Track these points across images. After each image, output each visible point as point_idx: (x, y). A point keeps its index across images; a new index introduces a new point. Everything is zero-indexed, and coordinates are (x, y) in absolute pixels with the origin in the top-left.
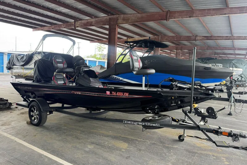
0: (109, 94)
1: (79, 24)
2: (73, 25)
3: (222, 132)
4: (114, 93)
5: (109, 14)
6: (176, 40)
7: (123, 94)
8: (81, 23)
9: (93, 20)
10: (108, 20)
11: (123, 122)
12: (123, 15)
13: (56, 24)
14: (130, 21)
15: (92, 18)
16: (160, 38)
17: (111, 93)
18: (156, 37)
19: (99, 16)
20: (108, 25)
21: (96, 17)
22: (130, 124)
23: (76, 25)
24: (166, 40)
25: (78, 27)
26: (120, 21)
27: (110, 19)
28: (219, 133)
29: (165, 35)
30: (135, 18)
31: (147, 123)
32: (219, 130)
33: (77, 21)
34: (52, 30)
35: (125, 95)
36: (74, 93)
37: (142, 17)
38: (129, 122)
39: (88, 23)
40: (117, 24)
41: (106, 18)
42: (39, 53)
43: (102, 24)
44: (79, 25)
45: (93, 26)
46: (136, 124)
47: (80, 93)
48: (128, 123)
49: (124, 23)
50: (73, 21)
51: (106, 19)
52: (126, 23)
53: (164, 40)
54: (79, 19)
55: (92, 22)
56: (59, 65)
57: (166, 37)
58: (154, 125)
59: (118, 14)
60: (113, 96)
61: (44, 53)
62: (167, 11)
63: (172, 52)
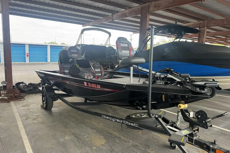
1: (115, 16)
2: (111, 18)
3: (215, 149)
5: (142, 3)
6: (225, 23)
7: (97, 86)
8: (117, 15)
9: (127, 11)
10: (140, 9)
11: (102, 116)
12: (154, 2)
13: (98, 19)
14: (161, 7)
15: (126, 9)
16: (206, 23)
17: (87, 84)
18: (201, 22)
19: (132, 6)
20: (140, 14)
21: (130, 8)
22: (108, 119)
23: (114, 18)
24: (213, 25)
25: (114, 19)
26: (151, 9)
27: (142, 7)
28: (211, 150)
29: (213, 19)
30: (167, 3)
31: (124, 121)
32: (211, 146)
33: (114, 14)
34: (96, 24)
36: (65, 82)
38: (107, 117)
39: (123, 14)
40: (148, 11)
41: (138, 7)
42: (79, 45)
43: (134, 14)
45: (127, 17)
46: (114, 120)
47: (68, 83)
48: (106, 119)
49: (156, 9)
50: (111, 14)
52: (158, 9)
53: (212, 25)
54: (115, 11)
55: (126, 13)
56: (73, 55)
57: (213, 21)
58: (132, 124)
59: (150, 2)
60: (89, 87)
61: (82, 45)
63: (228, 38)
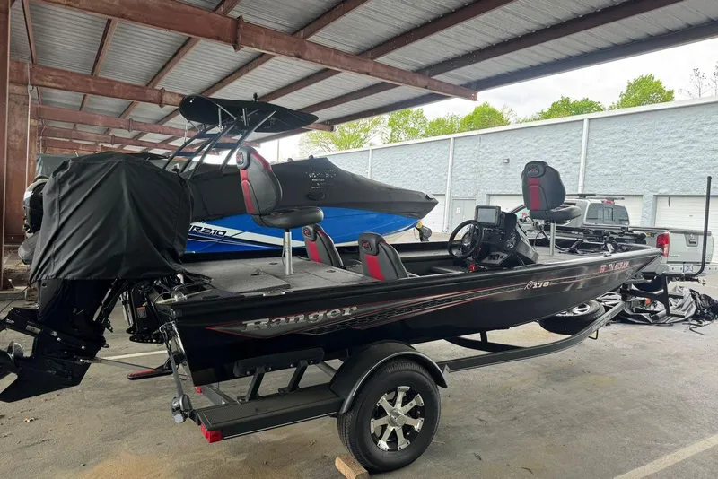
0: (603, 271)
7: (623, 266)
17: (607, 268)
36: (533, 286)
47: (547, 284)
60: (608, 272)
62: (236, 17)
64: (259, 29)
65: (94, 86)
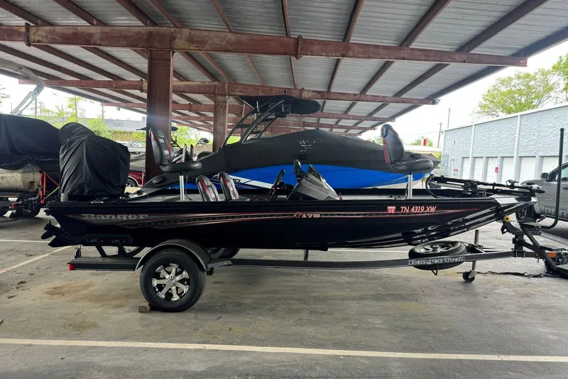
0: (393, 212)
1: (41, 33)
2: (19, 34)
4: (405, 209)
5: (149, 23)
8: (51, 32)
9: (96, 30)
10: (145, 37)
12: (188, 30)
14: (207, 47)
15: (93, 24)
17: (398, 209)
18: (216, 83)
21: (101, 23)
23: (34, 37)
25: (38, 42)
26: (180, 44)
27: (150, 34)
30: (222, 41)
33: (38, 25)
35: (428, 210)
36: (301, 216)
37: (239, 42)
39: (75, 34)
40: (172, 48)
44: (43, 37)
45: (94, 45)
47: (317, 215)
49: (192, 48)
50: (24, 22)
51: (139, 33)
52: (198, 48)
54: (41, 19)
60: (403, 214)
62: (297, 37)
64: (313, 42)
65: (262, 92)
